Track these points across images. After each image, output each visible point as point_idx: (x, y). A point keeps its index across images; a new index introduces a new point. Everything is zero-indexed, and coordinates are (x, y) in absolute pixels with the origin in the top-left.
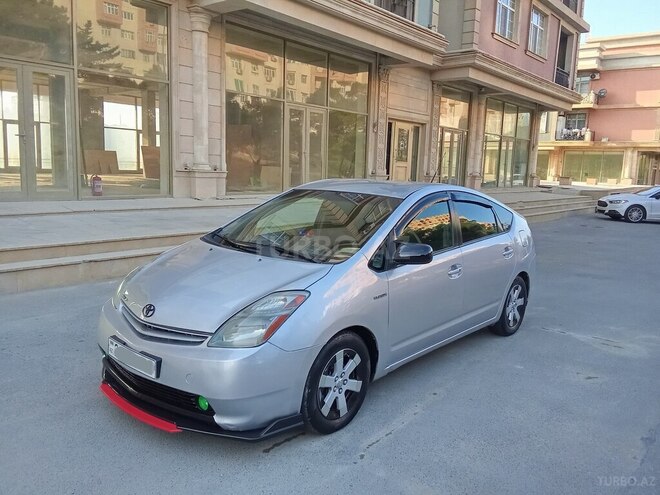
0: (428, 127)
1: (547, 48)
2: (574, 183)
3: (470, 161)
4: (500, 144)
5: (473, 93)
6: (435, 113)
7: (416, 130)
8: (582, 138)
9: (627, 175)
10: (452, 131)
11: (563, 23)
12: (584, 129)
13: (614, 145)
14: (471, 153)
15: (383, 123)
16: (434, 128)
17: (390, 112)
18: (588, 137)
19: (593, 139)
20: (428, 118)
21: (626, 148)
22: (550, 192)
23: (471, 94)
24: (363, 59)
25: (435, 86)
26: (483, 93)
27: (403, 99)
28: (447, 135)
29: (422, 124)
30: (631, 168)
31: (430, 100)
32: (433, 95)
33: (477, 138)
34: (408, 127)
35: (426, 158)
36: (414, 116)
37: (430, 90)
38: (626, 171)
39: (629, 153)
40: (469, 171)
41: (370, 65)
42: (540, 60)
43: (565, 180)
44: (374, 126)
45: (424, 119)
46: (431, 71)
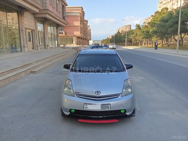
0: (35, 31)
1: (60, 10)
2: (67, 46)
3: (46, 41)
4: (51, 36)
5: (44, 21)
6: (36, 27)
7: (32, 32)
8: (62, 33)
9: (74, 43)
10: (41, 32)
11: (63, 3)
12: (63, 31)
13: (70, 35)
14: (46, 38)
15: (24, 29)
16: (37, 31)
17: (25, 26)
19: (65, 34)
20: (35, 28)
21: (73, 36)
22: (65, 48)
23: (43, 21)
24: (16, 9)
25: (35, 18)
26: (47, 21)
27: (28, 21)
28: (40, 33)
29: (33, 30)
31: (35, 23)
32: (35, 21)
33: (47, 34)
34: (30, 31)
35: (36, 40)
36: (32, 27)
38: (74, 42)
39: (74, 37)
40: (46, 44)
41: (18, 11)
42: (59, 12)
43: (64, 45)
44: (22, 31)
45: (34, 28)
46: (34, 14)
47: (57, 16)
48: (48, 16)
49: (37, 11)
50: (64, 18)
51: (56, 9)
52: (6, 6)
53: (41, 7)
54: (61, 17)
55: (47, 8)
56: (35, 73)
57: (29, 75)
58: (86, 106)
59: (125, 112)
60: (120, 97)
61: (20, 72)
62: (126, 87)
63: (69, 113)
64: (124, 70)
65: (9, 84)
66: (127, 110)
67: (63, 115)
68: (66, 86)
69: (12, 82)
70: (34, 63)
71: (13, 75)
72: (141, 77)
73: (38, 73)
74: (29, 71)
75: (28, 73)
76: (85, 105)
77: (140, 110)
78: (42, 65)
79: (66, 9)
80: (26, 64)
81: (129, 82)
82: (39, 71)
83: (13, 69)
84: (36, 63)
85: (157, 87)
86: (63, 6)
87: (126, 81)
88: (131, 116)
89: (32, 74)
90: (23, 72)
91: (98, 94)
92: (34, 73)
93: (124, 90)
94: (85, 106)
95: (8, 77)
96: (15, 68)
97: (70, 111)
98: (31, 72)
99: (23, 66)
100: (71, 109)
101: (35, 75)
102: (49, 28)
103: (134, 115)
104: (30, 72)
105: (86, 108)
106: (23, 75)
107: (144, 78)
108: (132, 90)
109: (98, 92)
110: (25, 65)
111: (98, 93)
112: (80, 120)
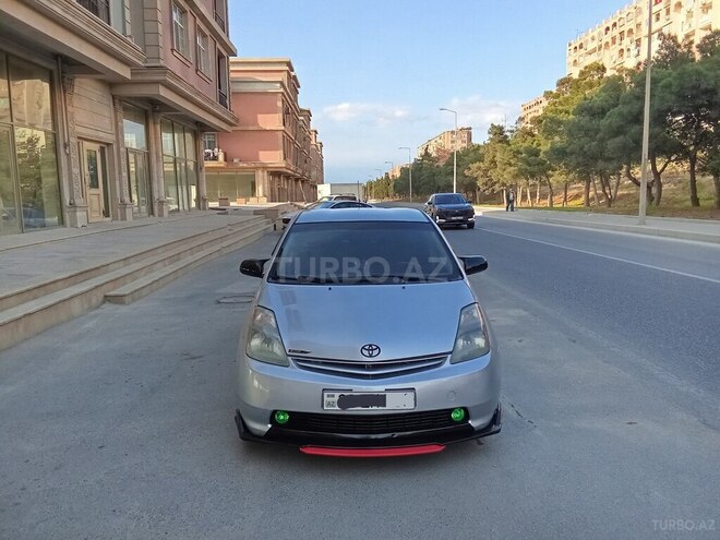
0: (115, 147)
1: (210, 69)
2: (232, 204)
3: (155, 186)
4: (175, 166)
5: (150, 111)
6: (119, 132)
7: (102, 150)
8: (215, 158)
9: (261, 194)
10: (135, 152)
11: (218, 45)
12: (216, 149)
13: (245, 165)
14: (155, 175)
15: (73, 140)
16: (122, 150)
17: (78, 129)
18: (221, 157)
19: (225, 160)
20: (114, 138)
21: (257, 168)
22: (226, 213)
23: (146, 112)
24: (44, 64)
25: (116, 101)
26: (159, 112)
27: (89, 111)
28: (131, 156)
29: (108, 144)
30: (264, 187)
31: (113, 115)
32: (116, 111)
33: (158, 160)
34: (96, 147)
35: (117, 182)
36: (102, 134)
37: (112, 105)
38: (260, 190)
40: (156, 196)
41: (51, 72)
42: (207, 80)
43: (224, 202)
44: (66, 146)
45: (110, 138)
46: (111, 84)
47: (198, 93)
48: (163, 93)
49: (125, 73)
50: (222, 100)
51: (193, 67)
52: (8, 55)
53: (139, 58)
54: (214, 97)
55: (162, 63)
56: (123, 303)
57: (97, 307)
58: (330, 399)
59: (467, 416)
60: (447, 364)
61: (67, 296)
62: (468, 332)
63: (270, 426)
64: (457, 275)
65: (26, 339)
66: (471, 412)
67: (246, 434)
68: (254, 332)
69: (38, 334)
70: (117, 265)
71: (39, 307)
72: (516, 311)
73: (134, 300)
74: (100, 295)
75: (94, 301)
76: (326, 394)
77: (515, 415)
78: (145, 275)
79: (231, 68)
80: (87, 268)
81: (477, 313)
82: (136, 294)
83: (41, 286)
84: (121, 264)
85: (574, 341)
86: (220, 57)
87: (467, 313)
88: (486, 431)
89: (108, 307)
90: (76, 296)
91: (371, 356)
92: (115, 303)
93: (461, 342)
94: (328, 396)
95: (25, 315)
96: (48, 281)
97: (272, 420)
98: (107, 299)
99: (76, 275)
100: (275, 412)
101: (123, 309)
102: (167, 137)
103: (495, 428)
104: (101, 298)
105: (329, 404)
106: (76, 307)
107: (524, 313)
108: (487, 342)
109: (371, 348)
110: (82, 273)
111: (373, 350)
112: (309, 450)
